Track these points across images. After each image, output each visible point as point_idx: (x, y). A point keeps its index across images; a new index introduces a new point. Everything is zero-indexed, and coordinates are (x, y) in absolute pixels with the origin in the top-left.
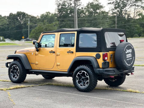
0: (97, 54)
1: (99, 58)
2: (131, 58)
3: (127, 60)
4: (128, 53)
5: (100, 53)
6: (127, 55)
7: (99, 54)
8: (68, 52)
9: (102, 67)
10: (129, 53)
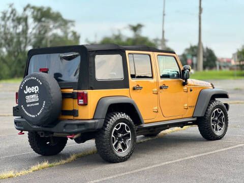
2: (38, 104)
3: (28, 106)
4: (28, 94)
6: (28, 97)
10: (32, 93)
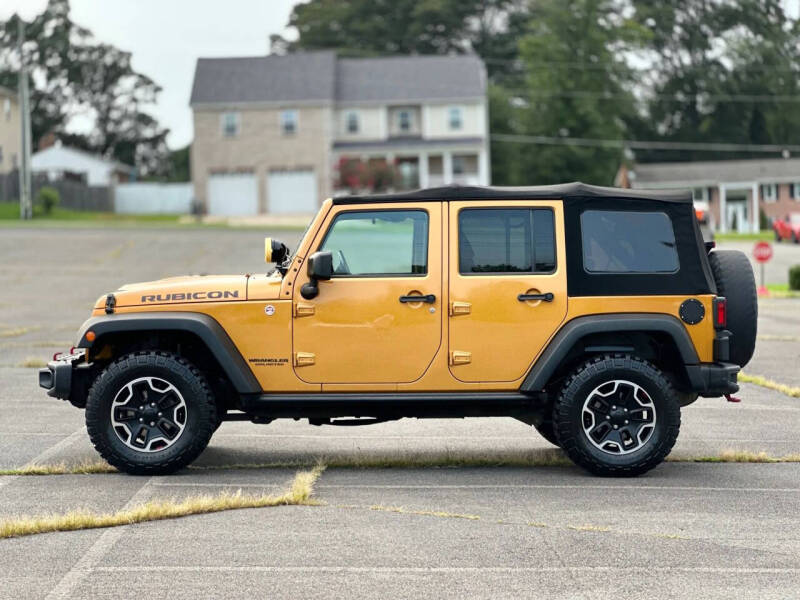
0: (687, 303)
1: (697, 321)
5: (700, 298)
7: (698, 303)
8: (522, 298)
9: (710, 360)
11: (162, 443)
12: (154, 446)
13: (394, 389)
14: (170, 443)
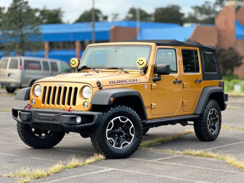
7: (221, 82)
11: (126, 144)
12: (124, 145)
13: (171, 115)
14: (129, 143)
